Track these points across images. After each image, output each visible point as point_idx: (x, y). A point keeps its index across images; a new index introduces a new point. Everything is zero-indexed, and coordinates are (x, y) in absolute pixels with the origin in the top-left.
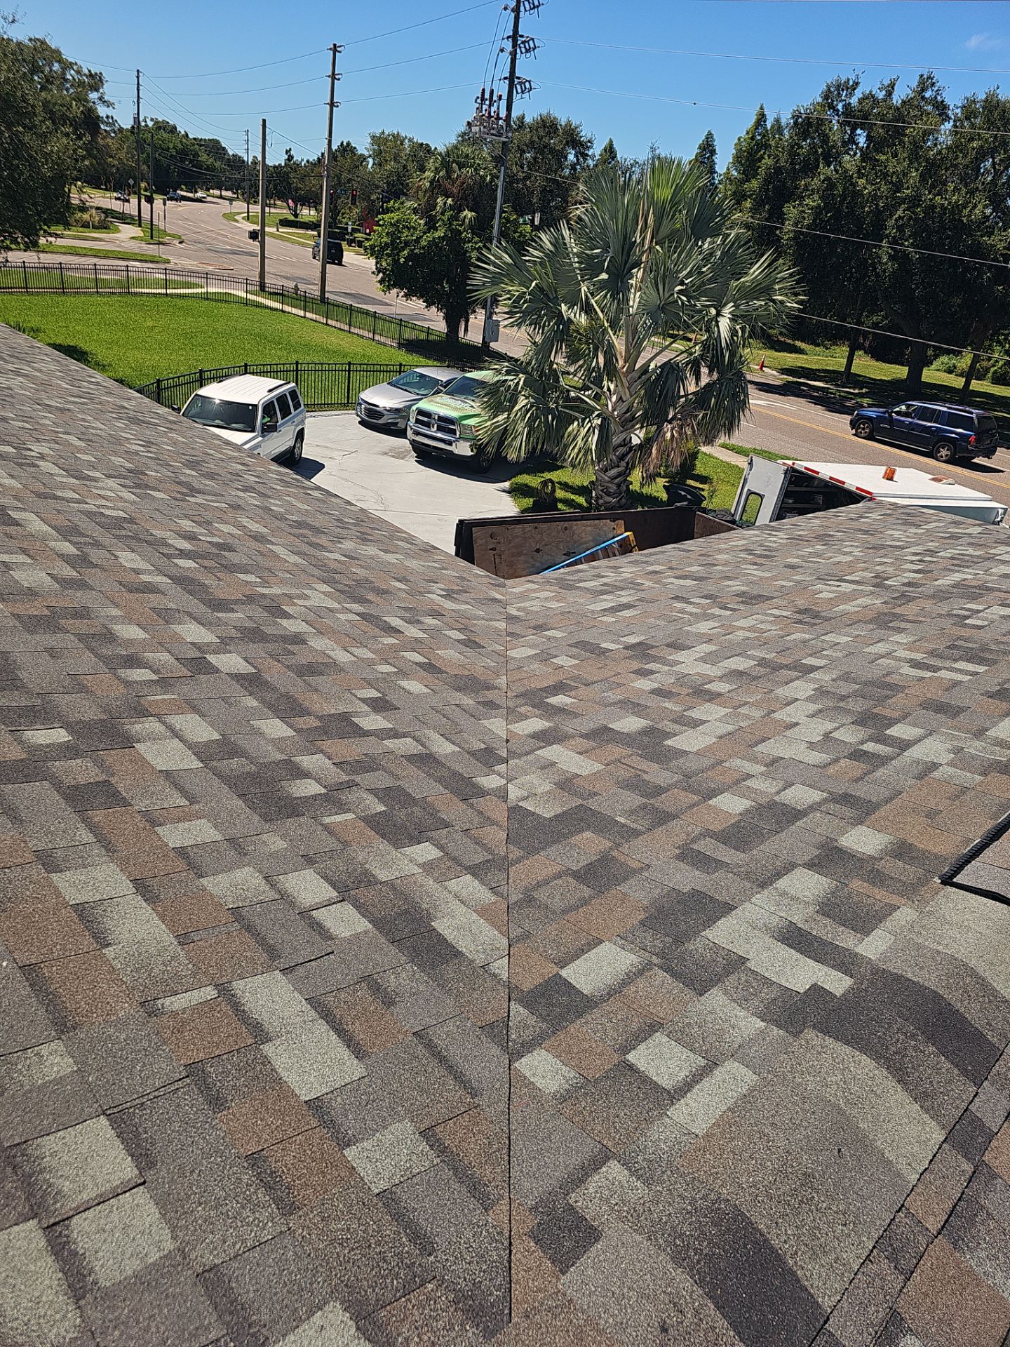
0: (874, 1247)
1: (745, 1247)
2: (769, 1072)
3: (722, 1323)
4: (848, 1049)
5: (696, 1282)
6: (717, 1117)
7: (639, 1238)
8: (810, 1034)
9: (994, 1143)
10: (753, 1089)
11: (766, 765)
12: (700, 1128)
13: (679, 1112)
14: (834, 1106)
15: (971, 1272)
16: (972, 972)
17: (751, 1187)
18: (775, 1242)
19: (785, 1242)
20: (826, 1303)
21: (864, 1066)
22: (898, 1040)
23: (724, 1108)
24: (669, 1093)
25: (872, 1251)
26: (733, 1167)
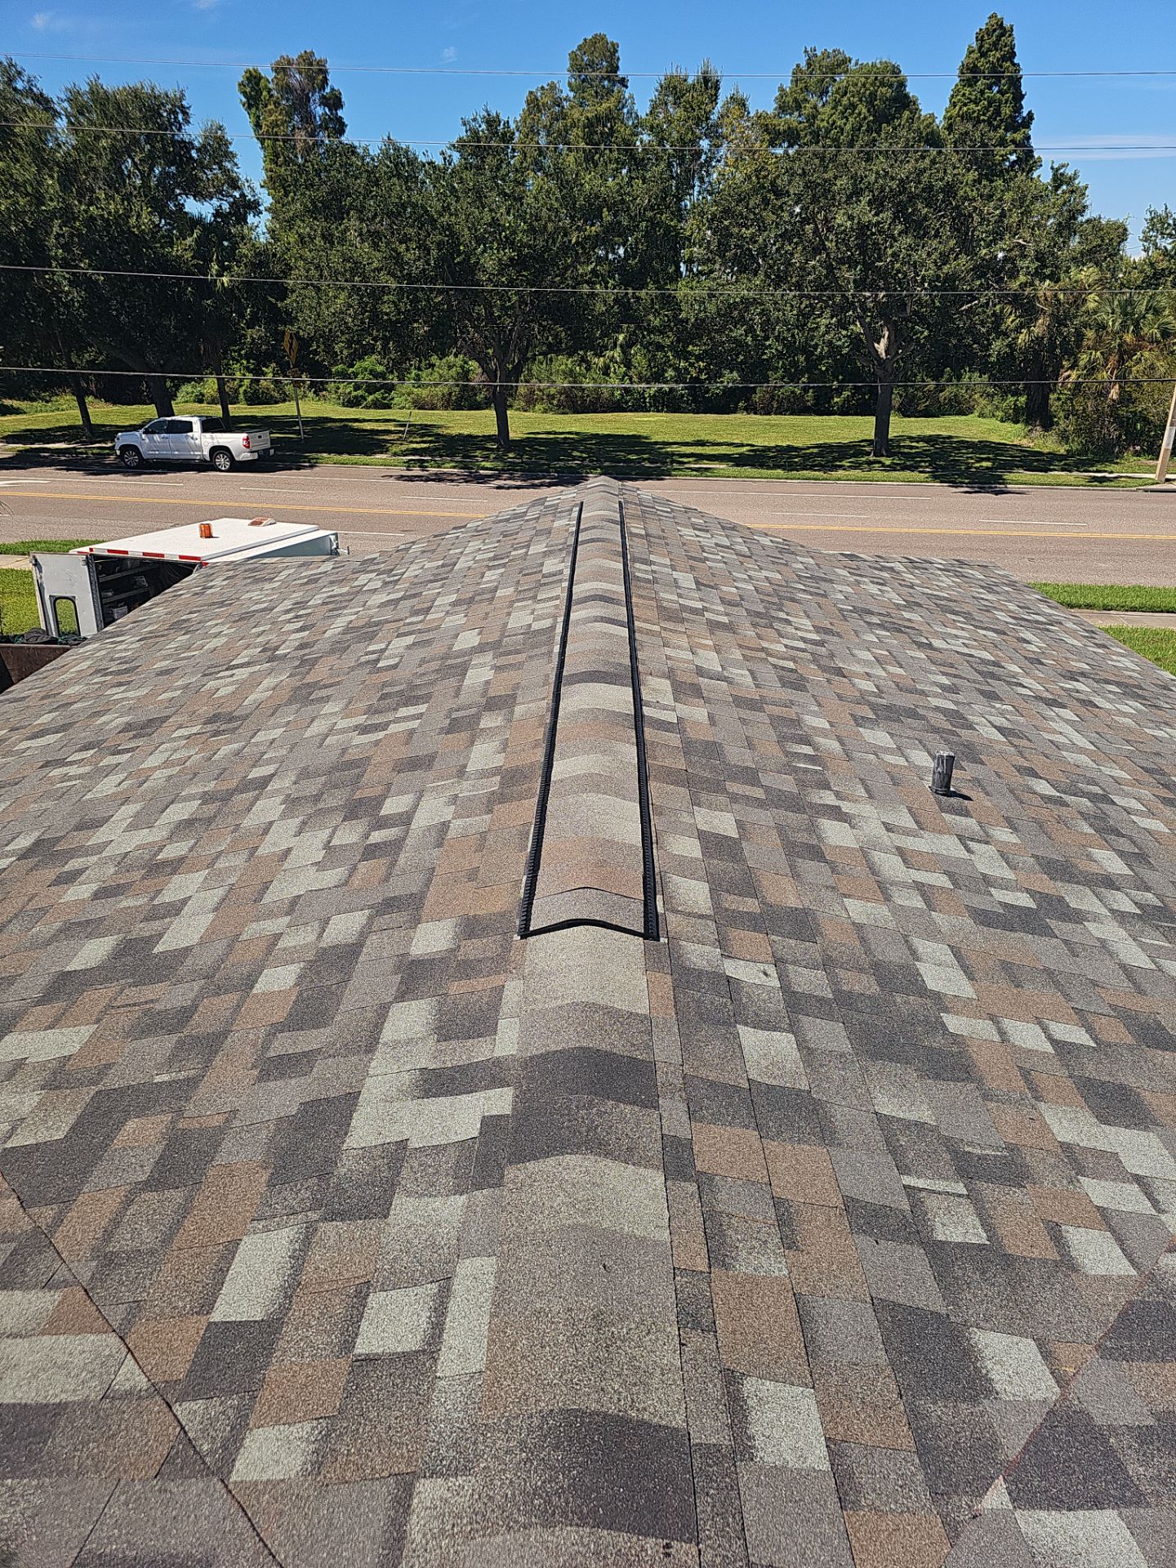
0: (679, 1329)
1: (593, 1442)
2: (501, 1244)
3: (623, 1539)
4: (551, 1161)
5: (577, 1525)
6: (486, 1333)
7: (499, 1539)
8: (511, 1172)
9: (696, 1149)
10: (499, 1274)
11: (287, 914)
12: (478, 1362)
13: (448, 1364)
14: (573, 1228)
15: (748, 1277)
16: (594, 1007)
17: (561, 1376)
18: (613, 1410)
19: (619, 1400)
20: (678, 1421)
21: (574, 1166)
22: (583, 1118)
23: (487, 1319)
24: (424, 1351)
25: (680, 1335)
26: (534, 1372)
